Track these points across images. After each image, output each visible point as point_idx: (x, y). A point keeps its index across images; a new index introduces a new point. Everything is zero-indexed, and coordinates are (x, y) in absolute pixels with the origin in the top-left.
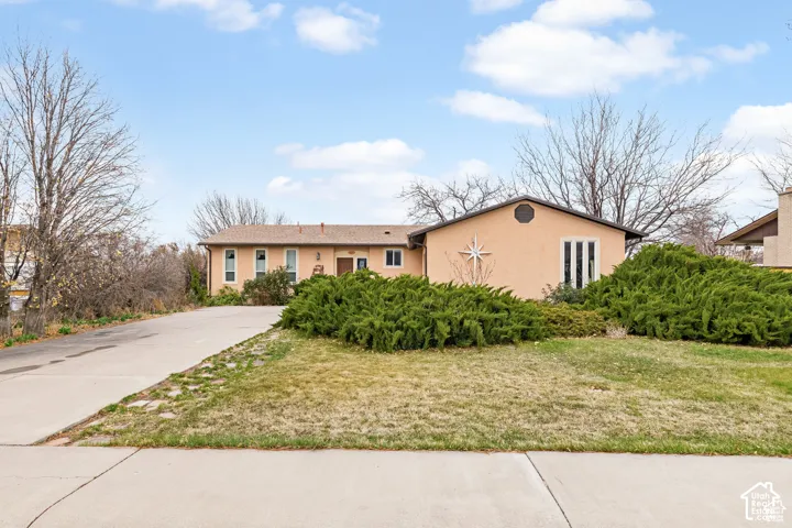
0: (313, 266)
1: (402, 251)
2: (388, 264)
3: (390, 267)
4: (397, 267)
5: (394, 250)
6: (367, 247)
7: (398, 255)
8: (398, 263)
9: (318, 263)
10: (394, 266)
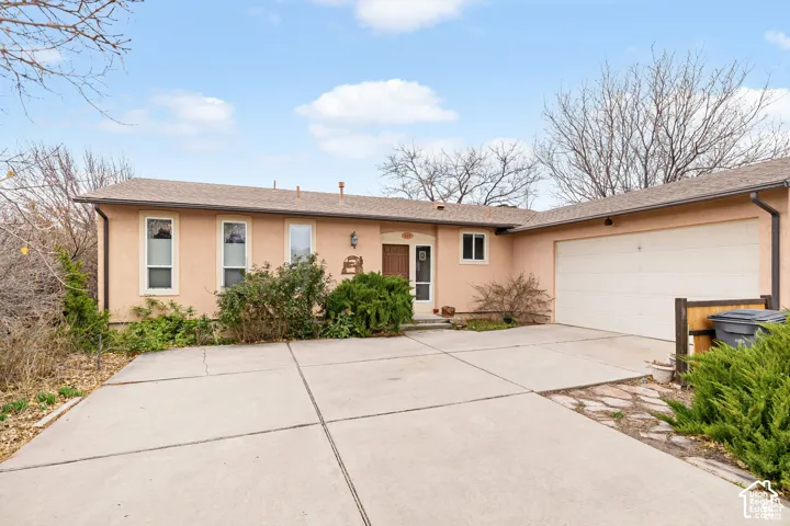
0: (343, 258)
1: (487, 237)
2: (465, 257)
3: (468, 261)
4: (479, 261)
5: (475, 233)
6: (434, 227)
7: (480, 241)
8: (480, 255)
9: (353, 252)
10: (473, 261)
